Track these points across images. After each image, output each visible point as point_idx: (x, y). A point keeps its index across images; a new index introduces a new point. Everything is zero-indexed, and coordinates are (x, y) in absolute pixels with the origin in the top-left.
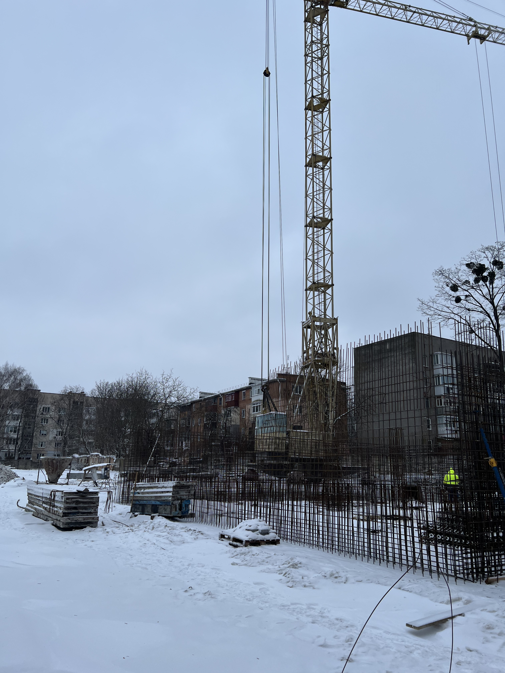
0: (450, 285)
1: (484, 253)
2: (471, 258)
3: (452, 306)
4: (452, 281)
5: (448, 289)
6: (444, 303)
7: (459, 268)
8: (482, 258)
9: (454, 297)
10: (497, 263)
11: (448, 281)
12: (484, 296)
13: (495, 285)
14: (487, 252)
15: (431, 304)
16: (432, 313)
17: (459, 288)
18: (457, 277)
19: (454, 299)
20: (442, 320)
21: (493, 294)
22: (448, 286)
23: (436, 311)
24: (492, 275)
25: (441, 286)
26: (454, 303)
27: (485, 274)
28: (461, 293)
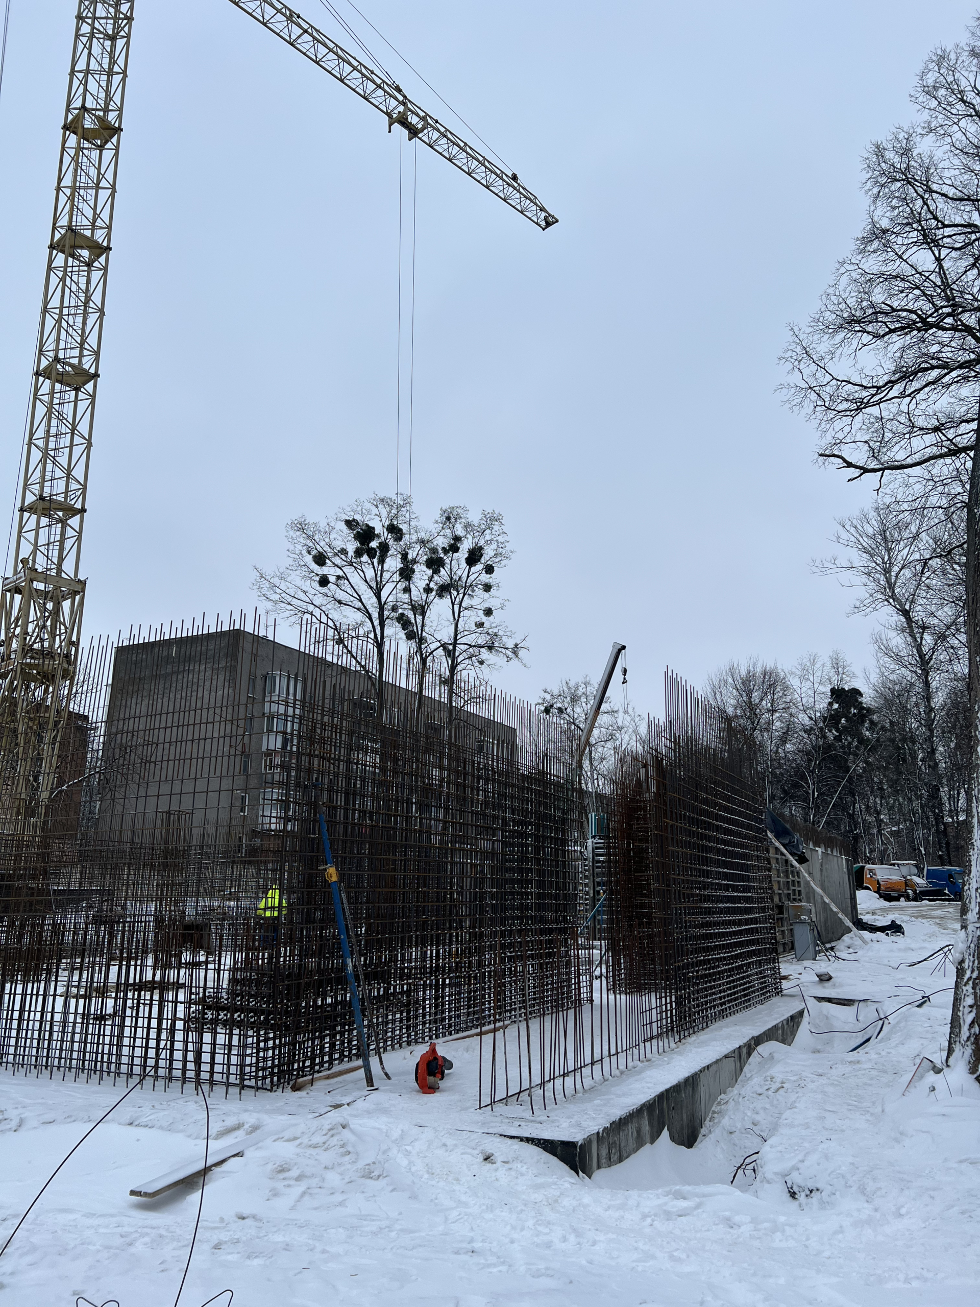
0: (314, 552)
1: (377, 507)
2: (355, 511)
3: (313, 592)
4: (318, 547)
5: (309, 559)
6: (299, 582)
7: (332, 524)
8: (372, 517)
9: (317, 575)
10: (393, 529)
11: (311, 544)
12: (366, 581)
13: (386, 566)
14: (380, 506)
15: (276, 581)
16: (277, 597)
17: (327, 561)
18: (327, 540)
19: (318, 578)
20: (292, 613)
21: (381, 582)
22: (309, 553)
23: (284, 595)
24: (384, 548)
25: (298, 552)
26: (316, 585)
27: (374, 544)
28: (329, 570)
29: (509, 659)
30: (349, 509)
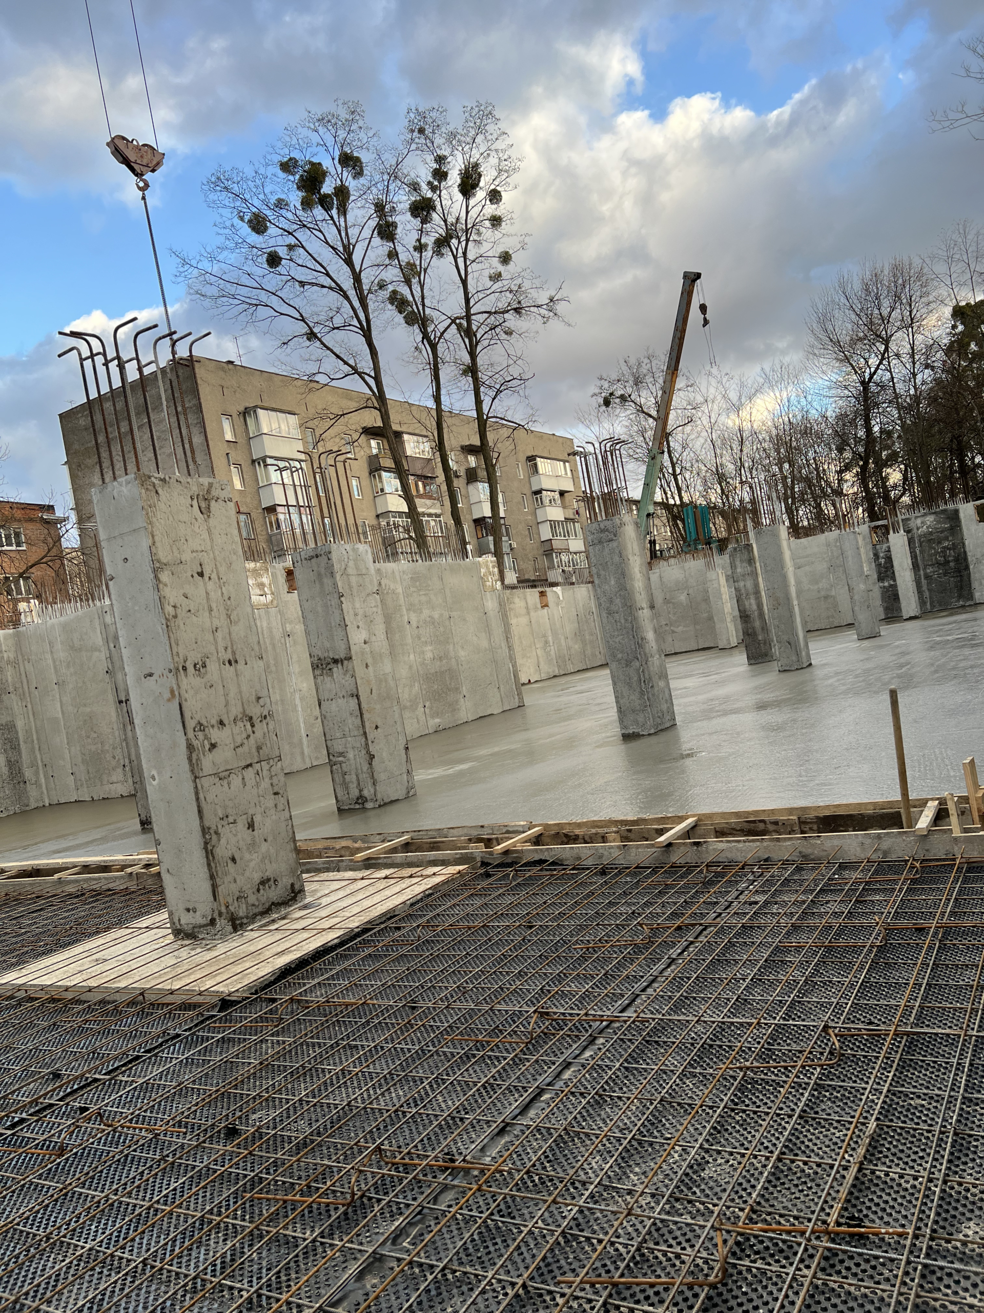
0: (247, 218)
1: (315, 131)
2: (288, 146)
3: (260, 272)
4: (251, 207)
8: (314, 148)
9: (262, 251)
10: (348, 161)
11: (241, 206)
12: (328, 245)
13: (350, 218)
14: (321, 130)
17: (268, 224)
19: (263, 256)
21: (349, 244)
22: (242, 219)
24: (342, 193)
25: (228, 224)
26: (266, 267)
27: (327, 188)
28: (274, 239)
29: (545, 322)
30: (279, 144)
